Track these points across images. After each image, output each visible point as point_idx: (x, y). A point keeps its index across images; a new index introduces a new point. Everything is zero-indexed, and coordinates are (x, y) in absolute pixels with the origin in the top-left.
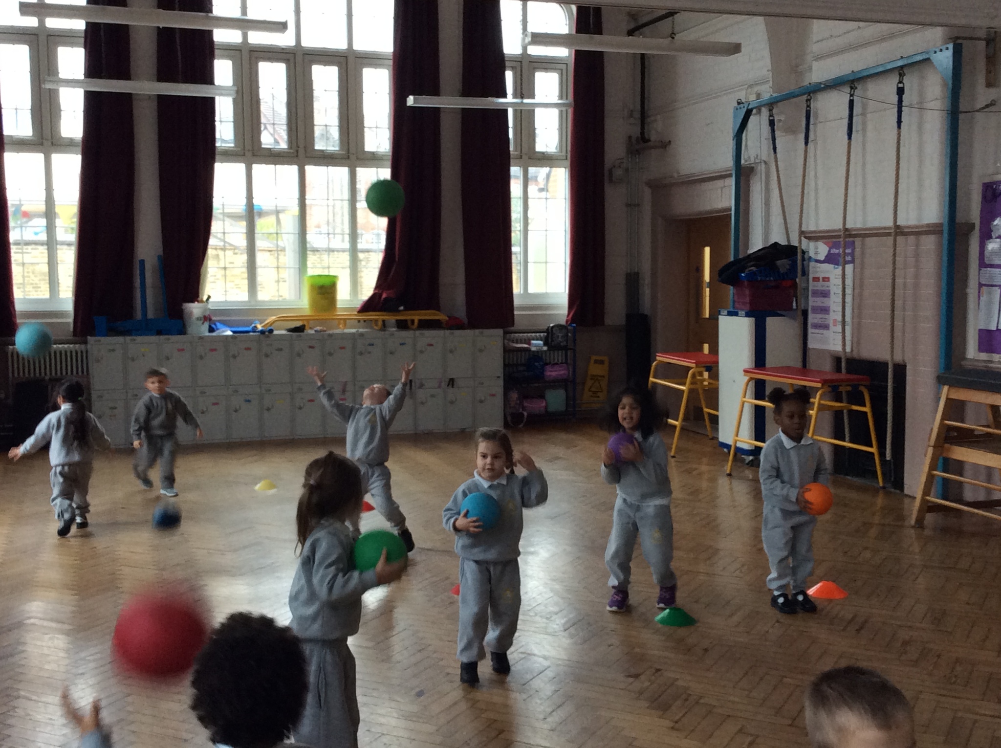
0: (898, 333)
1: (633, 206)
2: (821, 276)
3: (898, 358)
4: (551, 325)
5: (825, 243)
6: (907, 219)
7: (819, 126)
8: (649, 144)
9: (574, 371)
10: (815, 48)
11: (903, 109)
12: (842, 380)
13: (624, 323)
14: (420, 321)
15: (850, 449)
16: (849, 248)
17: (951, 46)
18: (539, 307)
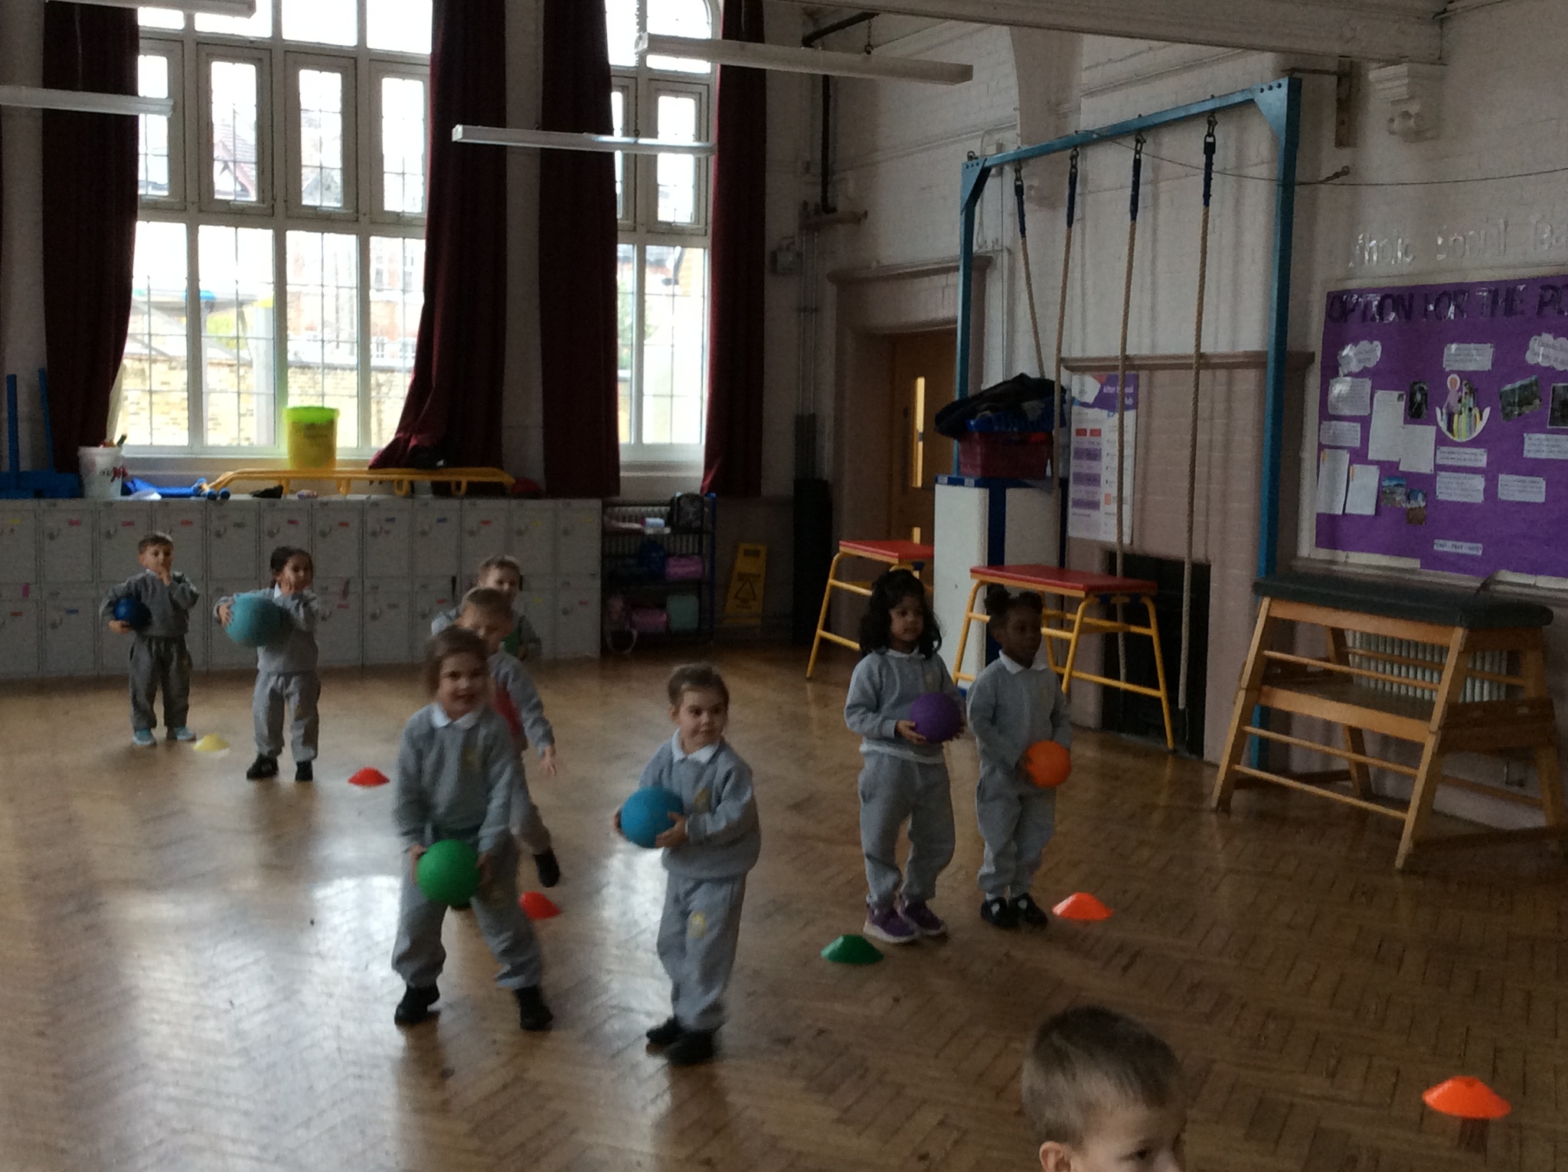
0: (1199, 518)
1: (808, 310)
2: (1089, 427)
3: (1199, 555)
4: (678, 494)
5: (1094, 377)
6: (1216, 344)
7: (1089, 198)
8: (831, 216)
9: (713, 568)
10: (1085, 78)
11: (1213, 175)
12: (1118, 587)
13: (791, 493)
14: (469, 484)
15: (1126, 692)
16: (1129, 386)
17: (1285, 82)
18: (659, 465)
